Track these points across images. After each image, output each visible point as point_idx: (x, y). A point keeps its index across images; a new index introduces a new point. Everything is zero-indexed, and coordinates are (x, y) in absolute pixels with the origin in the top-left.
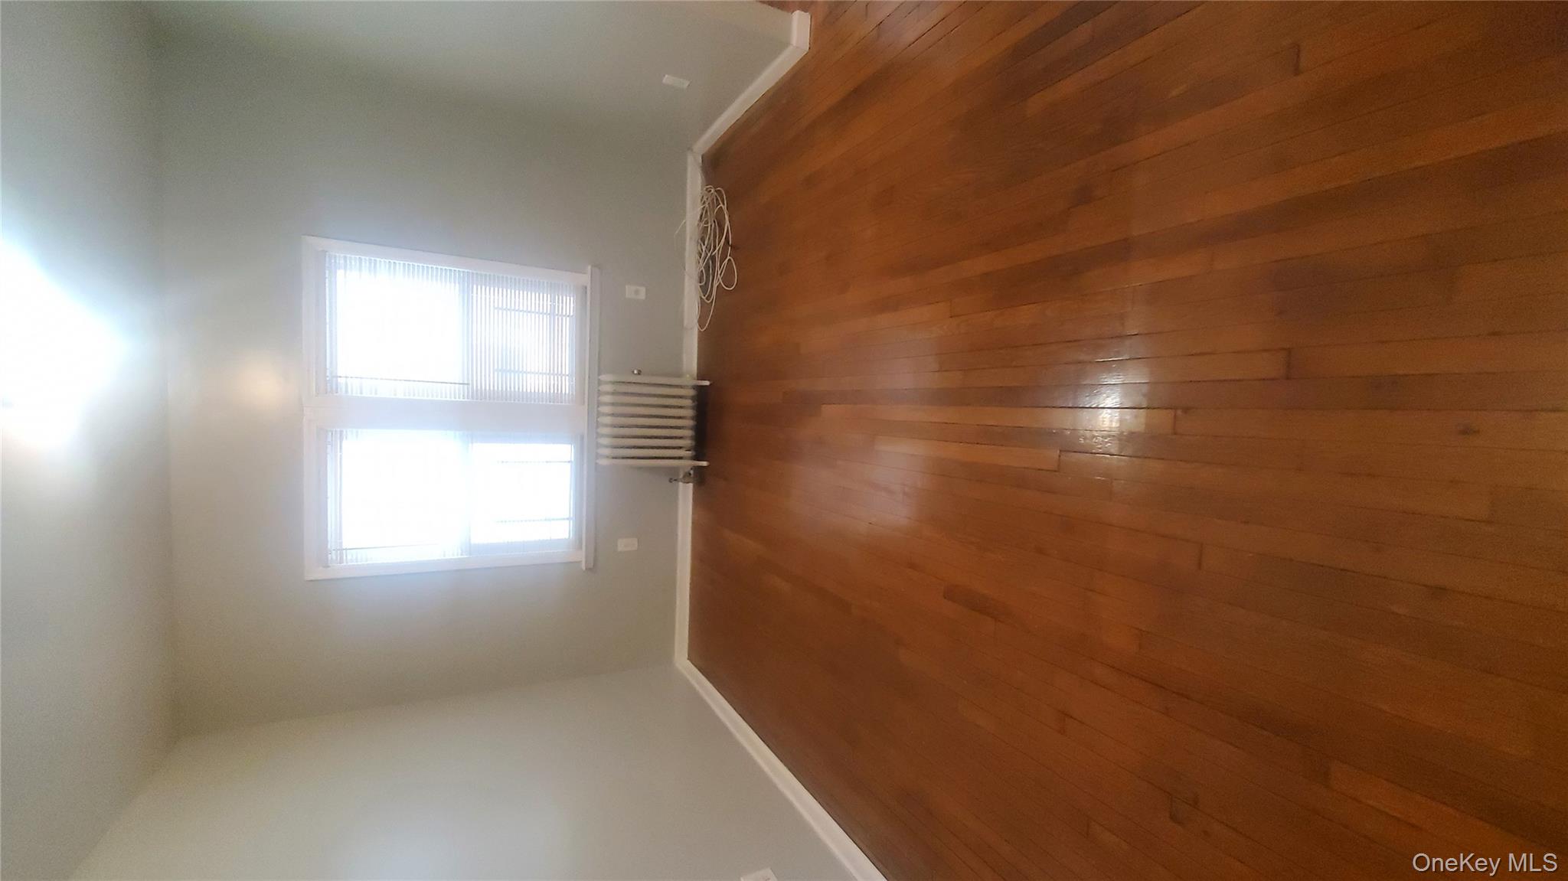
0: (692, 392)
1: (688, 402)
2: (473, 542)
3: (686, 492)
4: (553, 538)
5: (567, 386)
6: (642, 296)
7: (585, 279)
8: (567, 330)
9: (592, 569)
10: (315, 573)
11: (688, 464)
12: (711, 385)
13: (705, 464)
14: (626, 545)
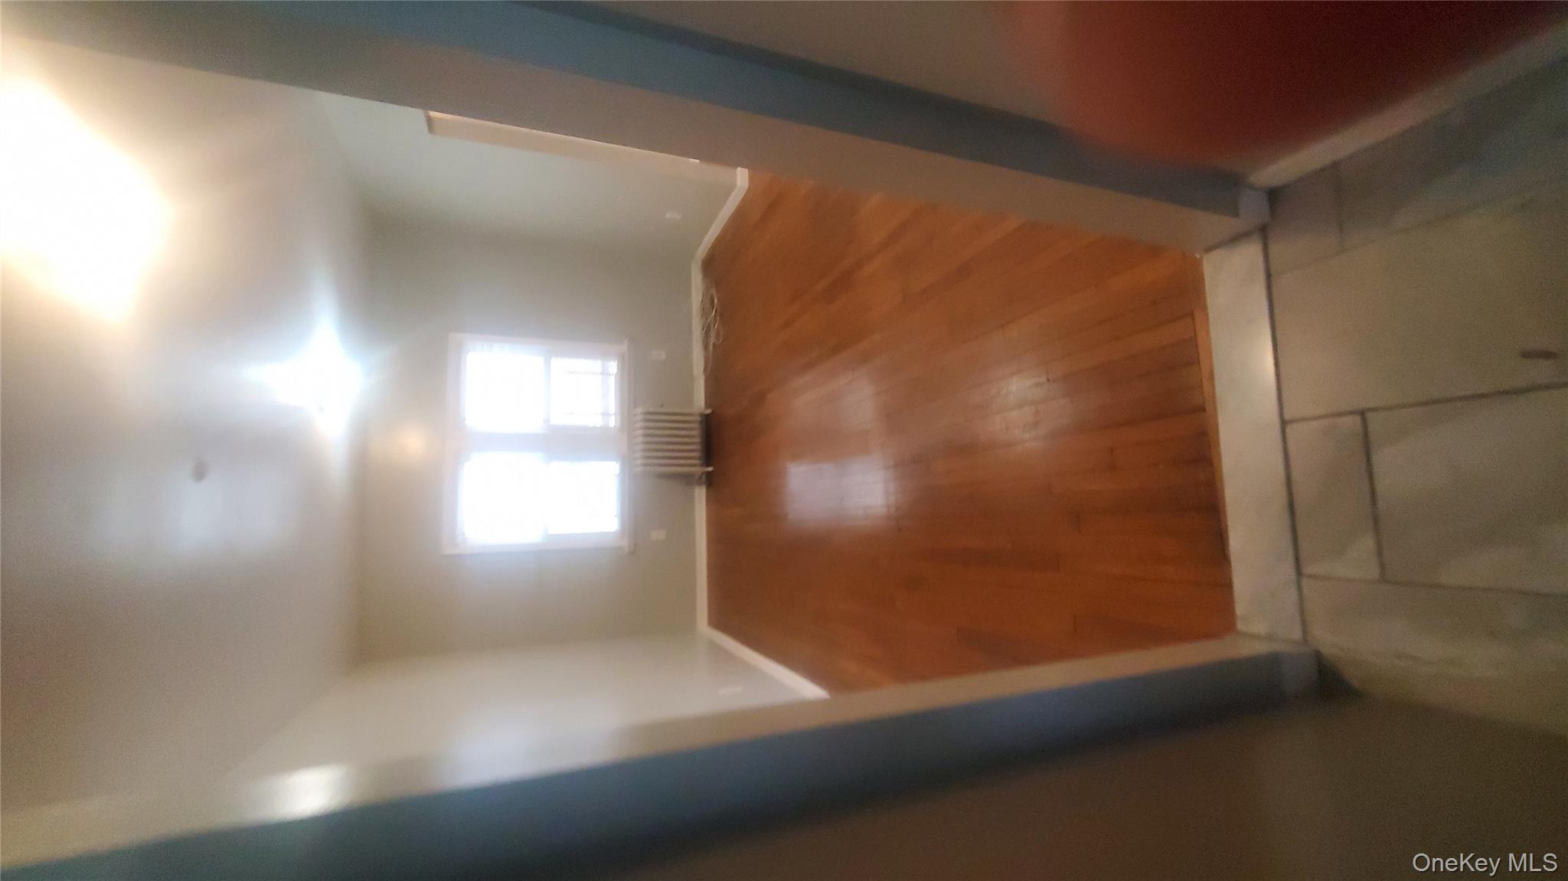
0: (699, 419)
1: (696, 425)
2: (550, 532)
3: (700, 493)
4: (604, 531)
5: (613, 422)
6: (663, 357)
7: (624, 347)
8: (612, 383)
9: (633, 552)
10: (449, 551)
11: (699, 470)
12: (712, 413)
13: (710, 469)
14: (658, 535)
